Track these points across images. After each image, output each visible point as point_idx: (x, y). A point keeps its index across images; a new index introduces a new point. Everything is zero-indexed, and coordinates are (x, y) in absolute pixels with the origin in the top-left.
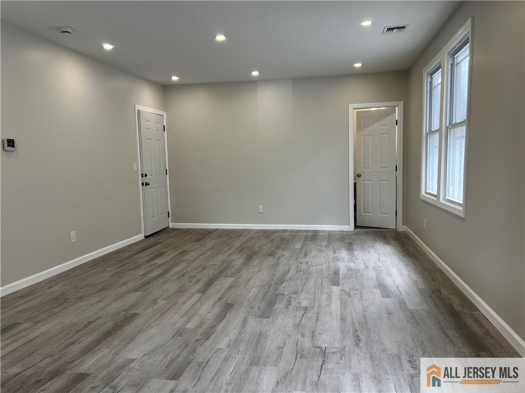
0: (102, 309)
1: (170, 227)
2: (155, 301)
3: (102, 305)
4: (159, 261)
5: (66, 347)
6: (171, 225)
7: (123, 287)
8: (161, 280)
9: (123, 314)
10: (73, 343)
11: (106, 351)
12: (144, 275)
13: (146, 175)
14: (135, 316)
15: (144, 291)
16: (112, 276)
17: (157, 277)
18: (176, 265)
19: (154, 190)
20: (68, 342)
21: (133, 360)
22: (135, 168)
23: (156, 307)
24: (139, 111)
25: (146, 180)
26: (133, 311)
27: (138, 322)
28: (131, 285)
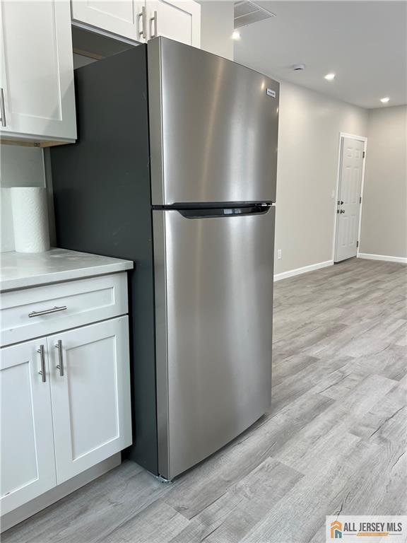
0: (313, 316)
1: (358, 257)
2: (360, 319)
3: (311, 313)
4: (355, 286)
5: (294, 337)
6: (359, 255)
7: (326, 303)
8: (360, 303)
9: (333, 323)
10: (298, 336)
11: (327, 347)
12: (343, 296)
13: (342, 203)
14: (343, 327)
15: (347, 309)
16: (313, 292)
17: (356, 299)
18: (373, 292)
19: (347, 218)
20: (294, 334)
21: (353, 358)
22: (333, 195)
23: (361, 323)
24: (343, 139)
25: (342, 207)
26: (340, 323)
27: (347, 331)
28: (332, 302)
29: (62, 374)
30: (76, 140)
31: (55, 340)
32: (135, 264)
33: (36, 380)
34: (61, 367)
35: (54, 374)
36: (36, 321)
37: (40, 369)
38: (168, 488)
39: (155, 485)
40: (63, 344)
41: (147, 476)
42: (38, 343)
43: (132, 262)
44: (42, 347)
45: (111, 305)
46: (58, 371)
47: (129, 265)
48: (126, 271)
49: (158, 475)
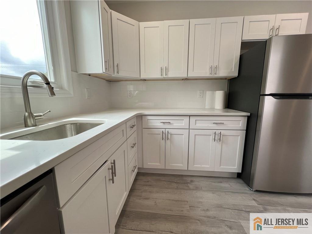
29: (220, 141)
30: (238, 76)
31: (219, 131)
32: (251, 114)
33: (212, 140)
34: (220, 139)
35: (218, 141)
36: (215, 125)
37: (214, 138)
38: (252, 192)
39: (247, 189)
40: (221, 133)
41: (245, 185)
42: (214, 131)
43: (250, 113)
44: (215, 132)
45: (239, 126)
46: (219, 140)
47: (249, 114)
48: (247, 116)
49: (249, 186)
